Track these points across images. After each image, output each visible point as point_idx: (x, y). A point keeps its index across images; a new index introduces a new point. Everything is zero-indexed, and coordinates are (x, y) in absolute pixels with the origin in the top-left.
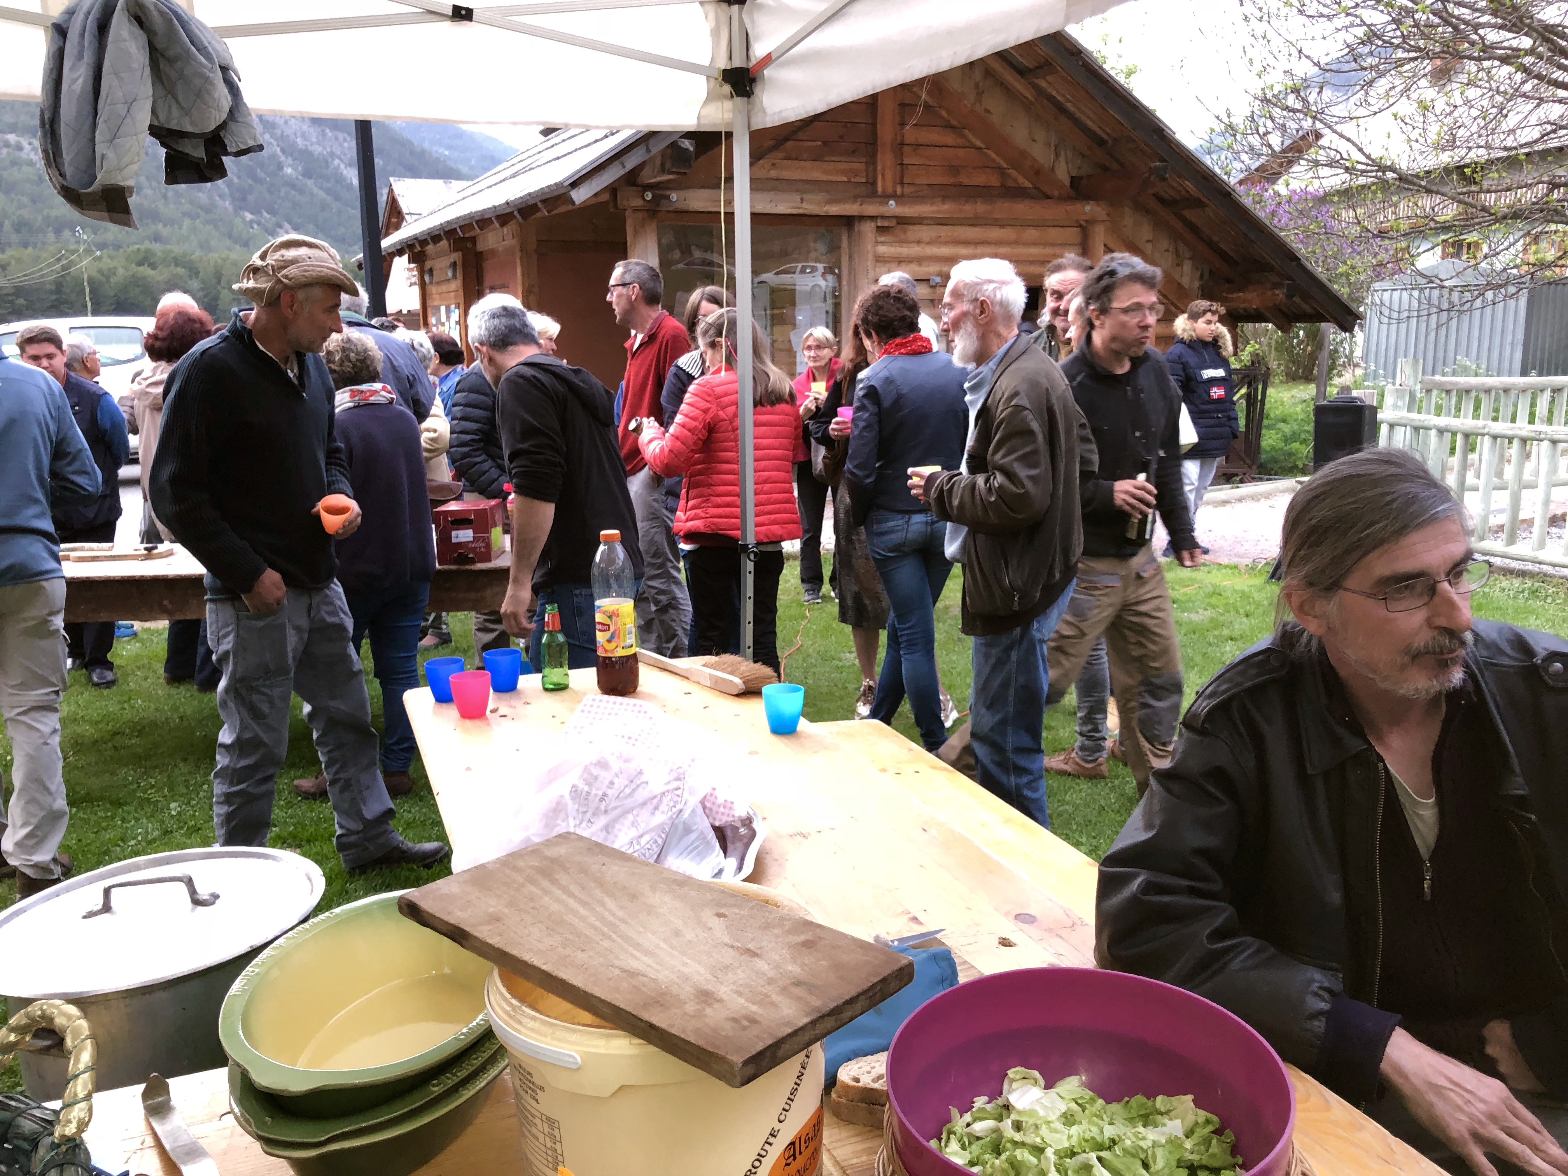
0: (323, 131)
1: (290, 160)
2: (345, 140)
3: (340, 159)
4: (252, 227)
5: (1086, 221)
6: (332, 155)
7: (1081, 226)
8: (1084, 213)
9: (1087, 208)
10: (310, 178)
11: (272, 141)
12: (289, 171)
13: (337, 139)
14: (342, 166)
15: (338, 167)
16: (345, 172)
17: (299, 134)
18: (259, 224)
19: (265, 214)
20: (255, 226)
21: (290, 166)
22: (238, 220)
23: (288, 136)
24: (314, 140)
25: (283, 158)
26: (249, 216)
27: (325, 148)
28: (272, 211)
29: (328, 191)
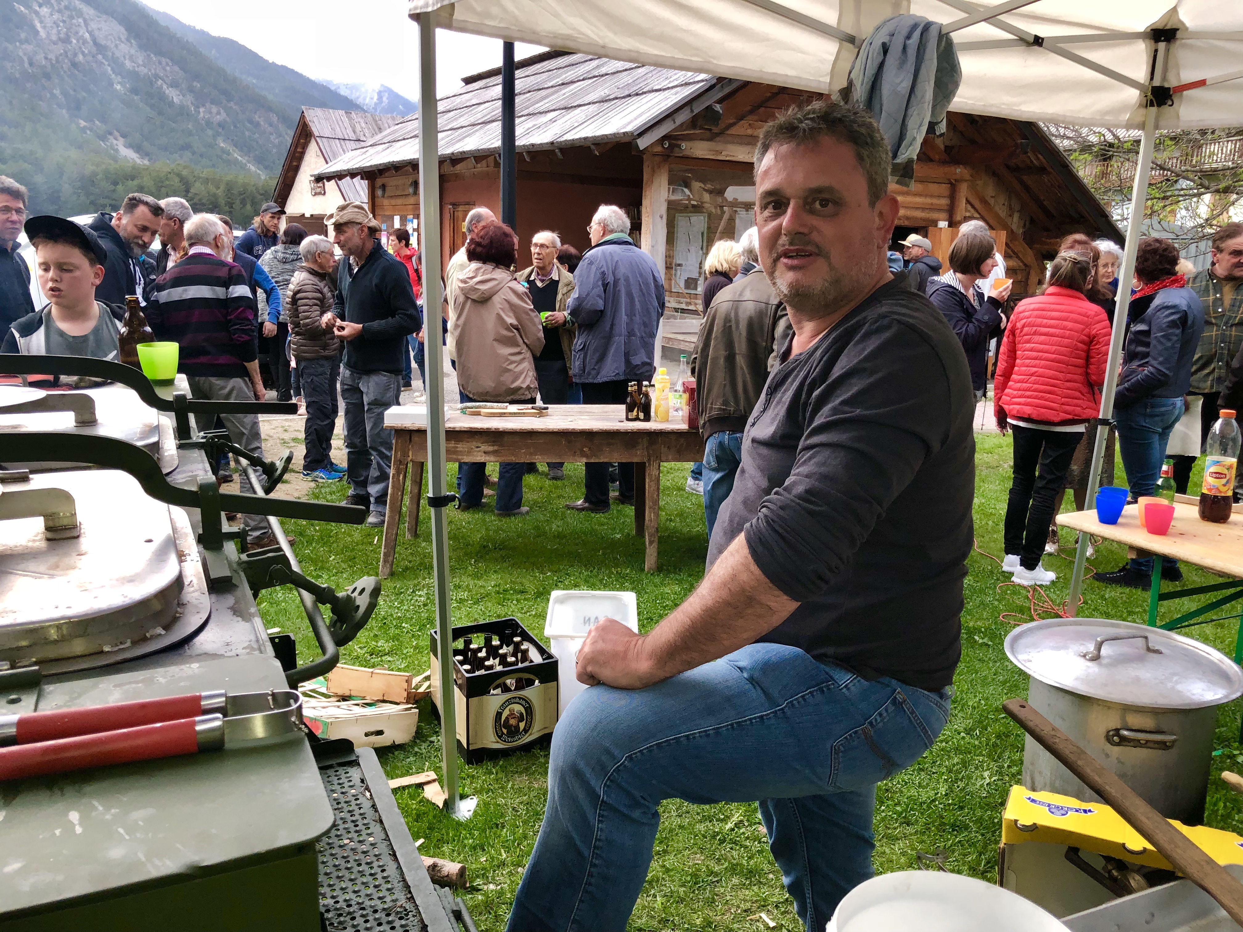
0: (149, 55)
1: (119, 79)
2: (167, 64)
3: (163, 80)
4: (86, 133)
5: (956, 180)
6: (157, 76)
7: (951, 183)
8: (956, 174)
9: (958, 170)
10: (137, 95)
11: (104, 61)
12: (118, 87)
13: (160, 63)
14: (165, 87)
15: (162, 85)
16: (167, 92)
17: (127, 57)
18: (91, 130)
19: (97, 122)
20: (88, 132)
21: (119, 83)
22: (73, 126)
23: (118, 58)
24: (141, 63)
25: (113, 76)
26: (83, 123)
27: (150, 70)
28: (103, 120)
29: (152, 106)
